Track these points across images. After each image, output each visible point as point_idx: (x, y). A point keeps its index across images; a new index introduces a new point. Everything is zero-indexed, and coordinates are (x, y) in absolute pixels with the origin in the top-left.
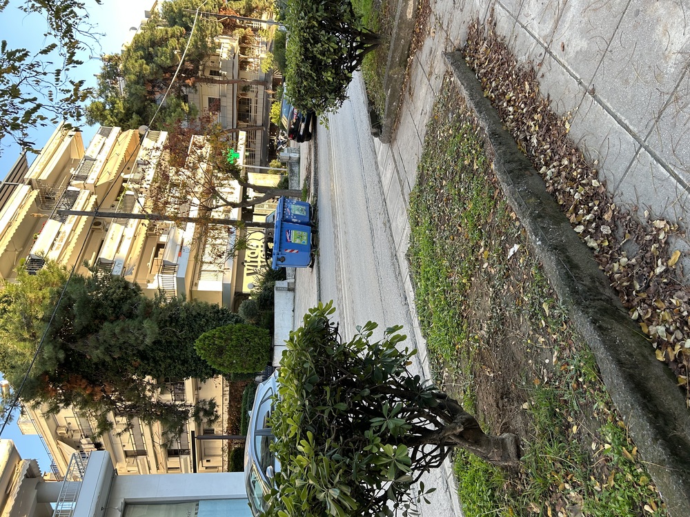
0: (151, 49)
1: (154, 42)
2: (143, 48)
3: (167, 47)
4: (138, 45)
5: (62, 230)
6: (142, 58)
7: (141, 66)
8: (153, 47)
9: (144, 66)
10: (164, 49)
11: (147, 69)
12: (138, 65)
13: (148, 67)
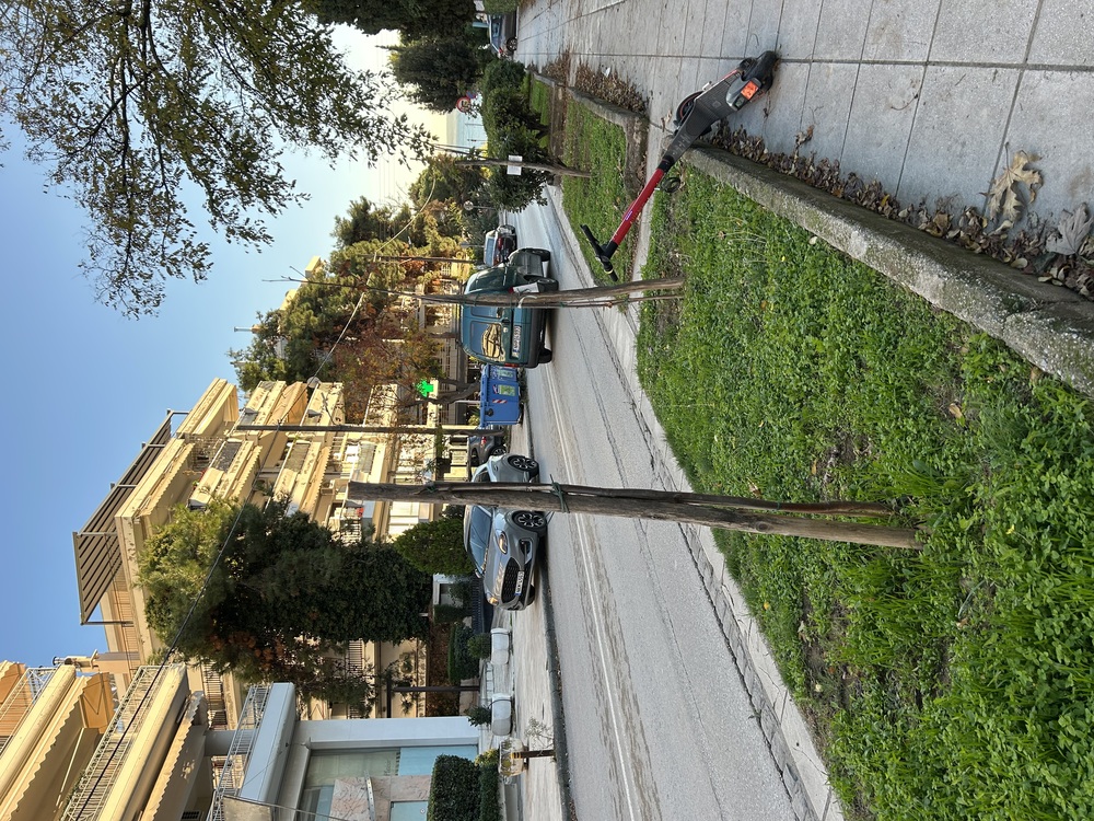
0: (319, 300)
1: (323, 292)
2: (310, 300)
3: (339, 295)
4: (303, 298)
5: (225, 478)
6: (308, 308)
7: (308, 317)
8: (322, 297)
9: (312, 318)
10: (336, 297)
11: (315, 320)
12: (303, 317)
13: (316, 319)
